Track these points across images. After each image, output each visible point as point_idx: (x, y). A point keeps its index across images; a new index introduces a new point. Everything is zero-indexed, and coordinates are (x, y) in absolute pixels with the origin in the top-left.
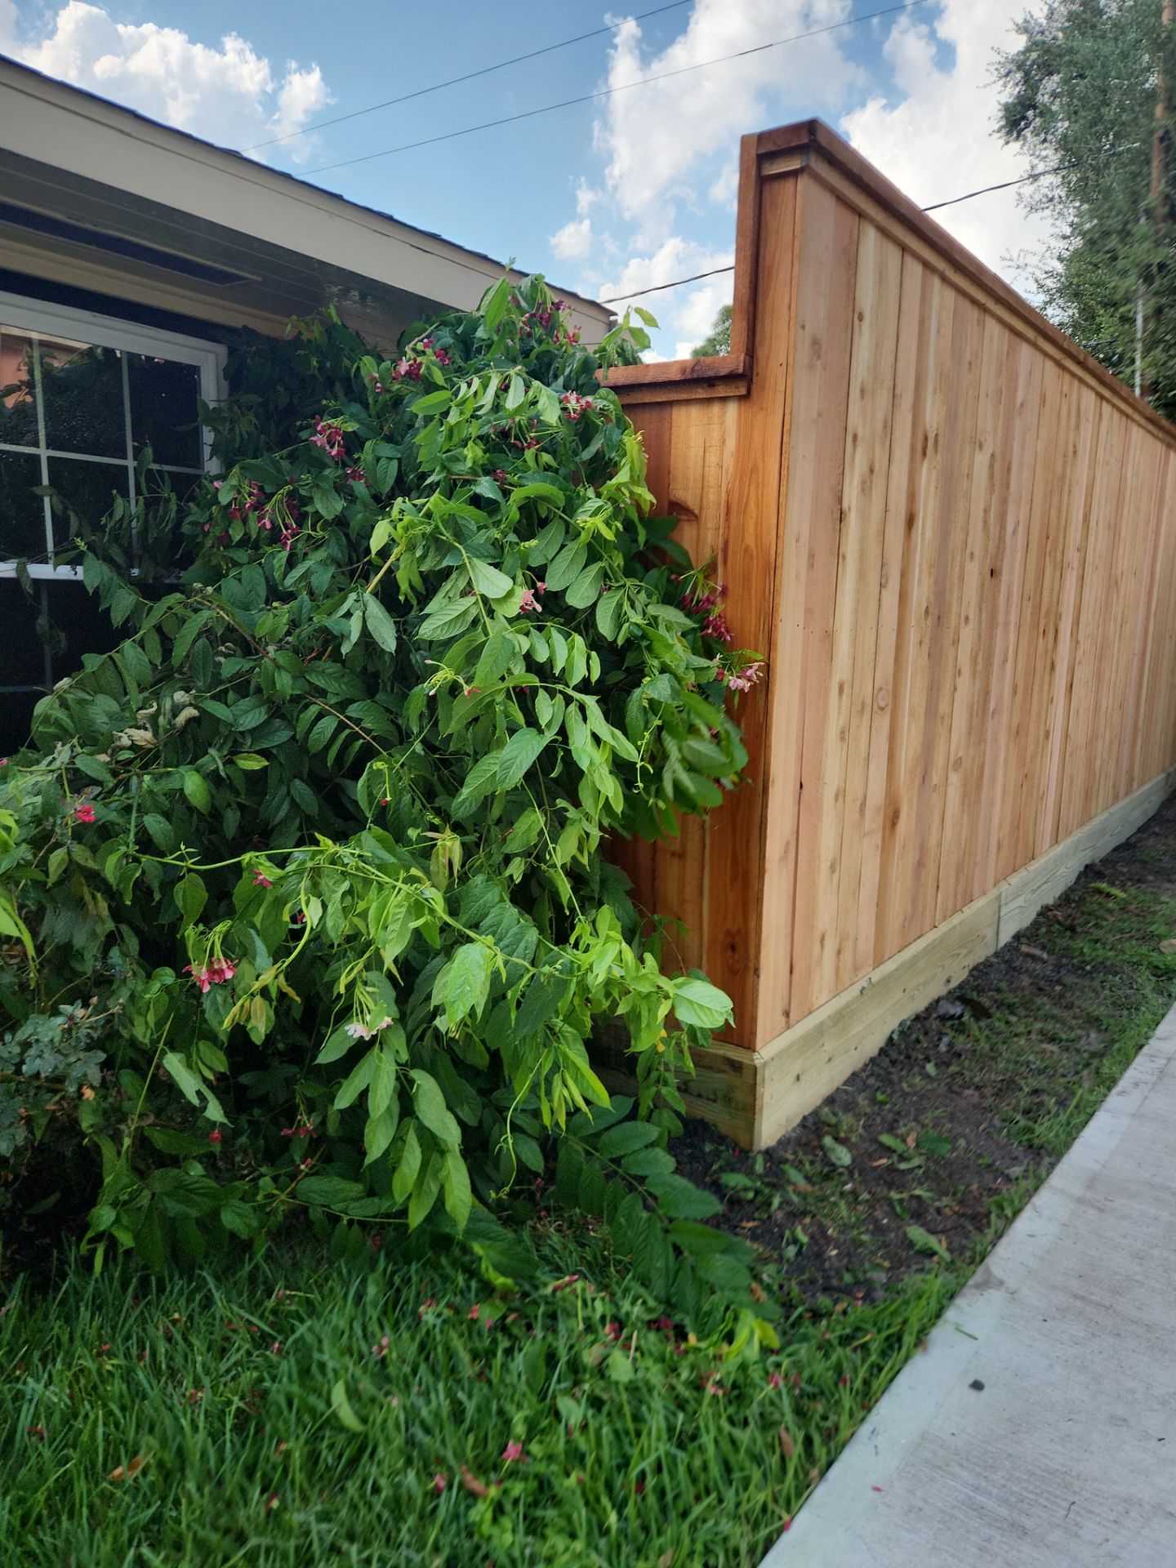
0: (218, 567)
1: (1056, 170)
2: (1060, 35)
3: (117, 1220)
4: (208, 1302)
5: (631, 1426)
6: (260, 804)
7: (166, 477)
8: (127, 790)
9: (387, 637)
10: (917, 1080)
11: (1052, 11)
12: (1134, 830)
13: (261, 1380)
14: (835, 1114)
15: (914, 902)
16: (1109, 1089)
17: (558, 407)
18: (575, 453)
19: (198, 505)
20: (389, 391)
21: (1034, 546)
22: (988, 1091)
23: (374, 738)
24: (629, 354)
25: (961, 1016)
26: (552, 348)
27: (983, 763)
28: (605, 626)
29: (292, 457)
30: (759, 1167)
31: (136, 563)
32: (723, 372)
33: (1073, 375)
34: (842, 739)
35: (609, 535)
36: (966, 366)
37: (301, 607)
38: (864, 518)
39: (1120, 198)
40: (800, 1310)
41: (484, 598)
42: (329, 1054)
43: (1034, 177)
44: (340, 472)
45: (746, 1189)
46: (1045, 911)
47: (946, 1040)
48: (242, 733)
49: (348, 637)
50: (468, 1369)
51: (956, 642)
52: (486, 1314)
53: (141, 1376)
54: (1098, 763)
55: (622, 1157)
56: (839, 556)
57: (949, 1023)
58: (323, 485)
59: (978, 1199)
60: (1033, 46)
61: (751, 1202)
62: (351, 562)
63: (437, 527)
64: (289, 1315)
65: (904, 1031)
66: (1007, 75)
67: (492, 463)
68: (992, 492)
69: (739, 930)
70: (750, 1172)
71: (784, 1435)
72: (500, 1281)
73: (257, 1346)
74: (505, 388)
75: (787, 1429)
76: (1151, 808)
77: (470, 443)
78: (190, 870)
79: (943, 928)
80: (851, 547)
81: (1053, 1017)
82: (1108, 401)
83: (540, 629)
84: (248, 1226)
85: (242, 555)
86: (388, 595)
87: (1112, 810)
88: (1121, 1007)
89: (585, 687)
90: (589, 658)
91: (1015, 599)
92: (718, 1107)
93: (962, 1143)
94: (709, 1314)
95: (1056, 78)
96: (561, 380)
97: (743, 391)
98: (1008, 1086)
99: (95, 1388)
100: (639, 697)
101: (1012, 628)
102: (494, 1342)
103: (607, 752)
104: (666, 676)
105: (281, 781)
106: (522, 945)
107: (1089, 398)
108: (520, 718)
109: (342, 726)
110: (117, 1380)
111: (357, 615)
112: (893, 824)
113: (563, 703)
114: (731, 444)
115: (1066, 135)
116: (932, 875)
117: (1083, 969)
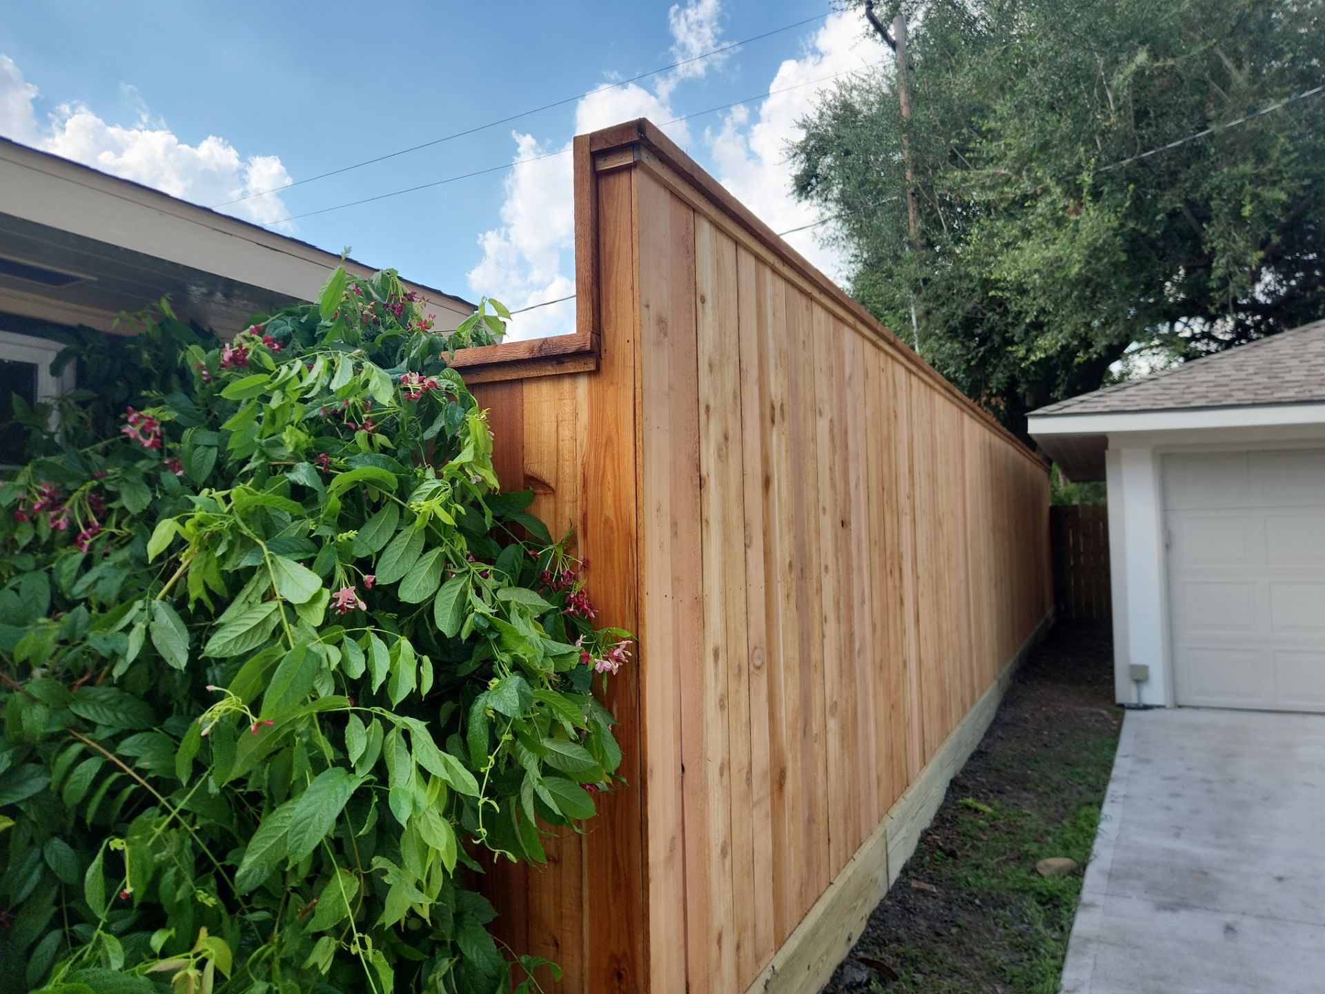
1: (837, 218)
2: (829, 128)
9: (177, 654)
11: (822, 115)
12: (982, 736)
15: (809, 862)
17: (394, 387)
18: (416, 433)
20: (217, 378)
21: (874, 497)
23: (149, 781)
24: (483, 338)
26: (403, 333)
27: (856, 703)
28: (445, 622)
32: (571, 349)
33: (887, 353)
34: (722, 707)
35: (448, 519)
36: (801, 344)
37: (76, 622)
38: (724, 483)
41: (286, 603)
43: (824, 222)
44: (155, 463)
46: (925, 835)
49: (124, 656)
51: (819, 591)
54: (947, 682)
56: (703, 521)
58: (132, 478)
60: (811, 136)
63: (238, 522)
66: (794, 156)
67: (317, 447)
68: (834, 453)
69: (625, 954)
76: (990, 713)
77: (290, 428)
79: (839, 883)
80: (713, 510)
82: (915, 374)
83: (355, 636)
85: (28, 562)
87: (963, 722)
88: (1019, 948)
90: (420, 663)
91: (864, 545)
95: (830, 156)
96: (403, 363)
97: (592, 367)
100: (482, 709)
101: (865, 571)
103: (437, 789)
104: (518, 675)
105: (31, 844)
107: (901, 373)
108: (329, 753)
109: (108, 768)
111: (140, 626)
112: (781, 786)
113: (381, 729)
114: (584, 418)
115: (843, 192)
116: (823, 828)
117: (972, 903)
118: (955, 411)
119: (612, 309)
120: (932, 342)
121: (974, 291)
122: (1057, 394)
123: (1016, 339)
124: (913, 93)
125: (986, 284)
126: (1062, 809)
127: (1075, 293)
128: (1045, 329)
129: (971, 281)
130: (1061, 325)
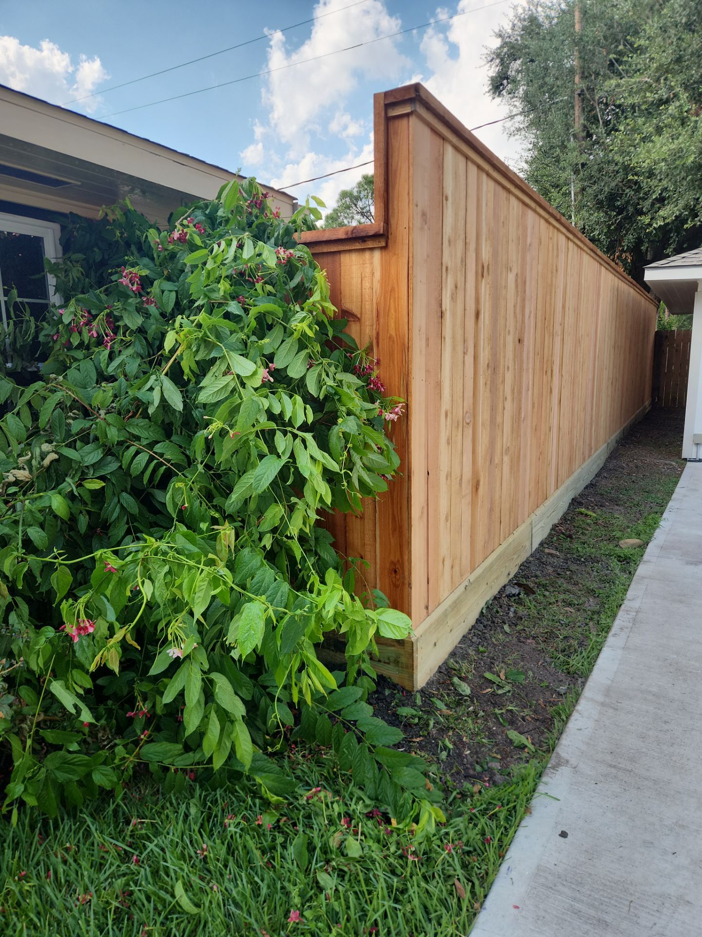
0: (64, 362)
1: (521, 114)
2: (519, 38)
3: (26, 789)
4: (88, 834)
5: (364, 888)
6: (101, 509)
7: (27, 306)
8: (14, 511)
9: (177, 401)
10: (501, 636)
11: (514, 25)
13: (128, 884)
14: (457, 662)
15: (489, 532)
16: (607, 632)
17: (275, 256)
18: (286, 284)
19: (48, 323)
20: (167, 250)
21: (539, 324)
22: (540, 639)
23: (172, 464)
24: (309, 223)
25: (519, 594)
26: (264, 220)
27: (520, 449)
28: (312, 389)
29: (107, 292)
30: (419, 702)
31: (9, 360)
32: (371, 233)
33: (554, 227)
34: (448, 443)
35: (310, 334)
36: (501, 224)
37: (120, 386)
38: (454, 314)
39: (559, 127)
40: (454, 793)
41: (238, 376)
42: (156, 669)
43: (512, 117)
44: (139, 300)
45: (413, 717)
46: (554, 527)
47: (512, 609)
48: (87, 467)
49: (153, 403)
50: (259, 861)
51: (503, 381)
52: (267, 820)
53: (49, 890)
54: (575, 442)
55: (341, 710)
56: (442, 337)
57: (512, 599)
58: (128, 308)
59: (544, 709)
60: (504, 44)
61: (416, 725)
62: (149, 356)
63: (205, 333)
64: (142, 837)
65: (489, 607)
66: (491, 61)
67: (235, 292)
68: (517, 296)
69: (398, 561)
70: (414, 705)
71: (457, 882)
72: (274, 798)
73: (123, 862)
74: (241, 246)
75: (459, 879)
76: (601, 463)
77: (222, 281)
78: (60, 564)
79: (505, 545)
80: (448, 332)
81: (568, 591)
82: (571, 240)
83: (273, 393)
84: (110, 781)
85: (79, 354)
86: (176, 375)
87: (583, 466)
88: (604, 581)
89: (304, 427)
90: (305, 409)
91: (531, 355)
92: (391, 667)
93: (530, 673)
94: (402, 806)
95: (519, 62)
96: (273, 240)
97: (383, 244)
98: (550, 636)
99: (19, 904)
100: (336, 432)
101: (531, 371)
102: (274, 839)
103: (320, 469)
104: (352, 417)
105: (114, 494)
106: (279, 594)
107: (562, 239)
108: (265, 449)
109: (152, 458)
110: (34, 896)
111: (157, 390)
112: (477, 489)
113: (292, 438)
114: (378, 275)
115: (526, 93)
116: (498, 515)
117: (580, 560)
118: (596, 265)
119: (396, 207)
120: (584, 213)
121: (617, 172)
122: (669, 251)
123: (644, 210)
124: (584, 12)
125: (627, 169)
126: (638, 515)
127: (690, 177)
128: (666, 202)
129: (616, 164)
130: (677, 200)
